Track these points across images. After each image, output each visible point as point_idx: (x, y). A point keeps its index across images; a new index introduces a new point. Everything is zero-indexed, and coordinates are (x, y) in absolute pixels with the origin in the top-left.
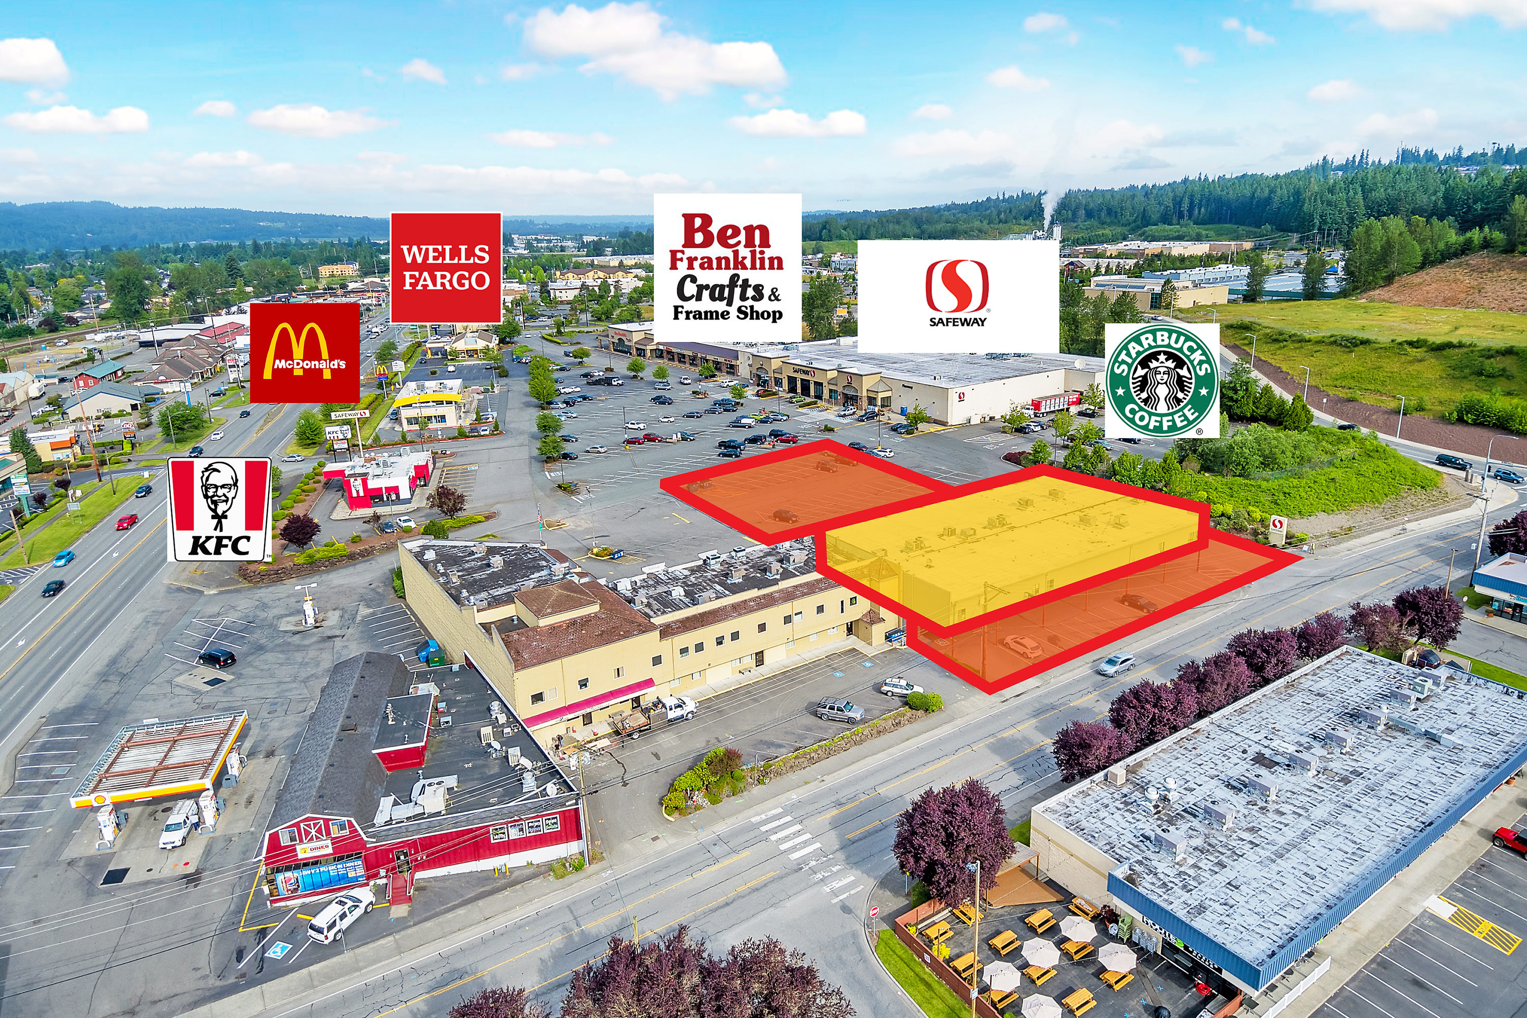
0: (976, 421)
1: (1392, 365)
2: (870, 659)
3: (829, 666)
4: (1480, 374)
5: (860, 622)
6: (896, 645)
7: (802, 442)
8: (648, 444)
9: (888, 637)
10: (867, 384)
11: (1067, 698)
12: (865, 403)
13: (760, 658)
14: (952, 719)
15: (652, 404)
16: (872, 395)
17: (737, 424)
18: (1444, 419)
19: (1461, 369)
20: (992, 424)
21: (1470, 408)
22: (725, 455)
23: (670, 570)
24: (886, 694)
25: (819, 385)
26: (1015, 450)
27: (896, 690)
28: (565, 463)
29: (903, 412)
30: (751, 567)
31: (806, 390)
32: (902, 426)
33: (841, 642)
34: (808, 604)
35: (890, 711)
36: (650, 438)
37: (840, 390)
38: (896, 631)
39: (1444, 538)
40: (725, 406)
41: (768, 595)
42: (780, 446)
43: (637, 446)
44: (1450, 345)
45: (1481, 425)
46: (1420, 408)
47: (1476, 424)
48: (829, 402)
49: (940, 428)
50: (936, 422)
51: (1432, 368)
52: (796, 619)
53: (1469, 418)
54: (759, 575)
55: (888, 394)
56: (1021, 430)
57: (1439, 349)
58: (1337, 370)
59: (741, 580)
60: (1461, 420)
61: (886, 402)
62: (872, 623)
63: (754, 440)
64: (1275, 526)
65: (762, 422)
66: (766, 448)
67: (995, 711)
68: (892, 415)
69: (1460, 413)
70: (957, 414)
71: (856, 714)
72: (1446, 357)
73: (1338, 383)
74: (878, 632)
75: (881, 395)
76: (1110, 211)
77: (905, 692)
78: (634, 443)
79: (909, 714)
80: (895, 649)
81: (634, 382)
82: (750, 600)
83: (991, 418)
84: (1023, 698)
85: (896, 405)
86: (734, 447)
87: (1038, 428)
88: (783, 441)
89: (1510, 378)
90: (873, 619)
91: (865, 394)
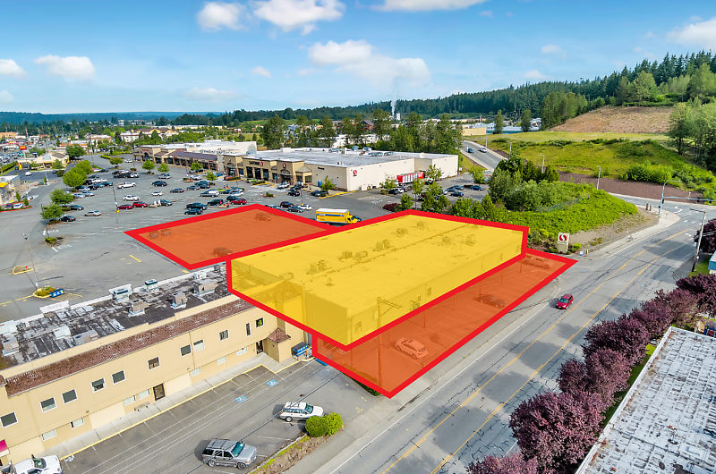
0: (364, 188)
1: (586, 153)
2: (277, 377)
3: (233, 390)
4: (635, 154)
5: (268, 341)
6: (302, 358)
7: (249, 203)
8: (135, 209)
9: (294, 352)
10: (295, 168)
11: (455, 399)
12: (295, 181)
13: (159, 391)
14: (353, 439)
15: (153, 186)
16: (299, 175)
17: (206, 195)
18: (620, 179)
19: (624, 152)
20: (374, 190)
21: (635, 171)
22: (189, 213)
23: (72, 308)
24: (285, 420)
25: (266, 171)
26: (390, 202)
27: (294, 415)
28: (63, 224)
29: (319, 185)
30: (161, 299)
31: (258, 176)
32: (318, 192)
33: (251, 360)
34: (210, 332)
35: (287, 443)
36: (138, 205)
37: (279, 173)
38: (300, 346)
39: (656, 242)
40: (201, 185)
41: (162, 328)
42: (234, 207)
43: (127, 210)
44: (615, 141)
45: (642, 181)
46: (606, 174)
47: (638, 180)
48: (273, 181)
49: (342, 193)
50: (340, 190)
51: (608, 154)
52: (194, 348)
53: (635, 177)
54: (165, 306)
55: (310, 174)
56: (392, 192)
57: (609, 143)
58: (557, 158)
59: (143, 313)
60: (630, 179)
61: (309, 179)
62: (278, 341)
63: (213, 204)
64: (561, 239)
65: (224, 193)
66: (222, 208)
67: (394, 423)
68: (312, 187)
69: (629, 174)
70: (353, 185)
71: (246, 457)
72: (614, 147)
73: (558, 164)
74: (284, 348)
75: (304, 175)
76: (422, 108)
77: (304, 416)
78: (125, 208)
79: (307, 444)
80: (301, 363)
81: (147, 176)
82: (139, 336)
83: (374, 187)
84: (418, 403)
85: (315, 181)
86: (199, 208)
87: (402, 191)
88: (235, 203)
89: (651, 156)
90: (280, 336)
91: (295, 174)
